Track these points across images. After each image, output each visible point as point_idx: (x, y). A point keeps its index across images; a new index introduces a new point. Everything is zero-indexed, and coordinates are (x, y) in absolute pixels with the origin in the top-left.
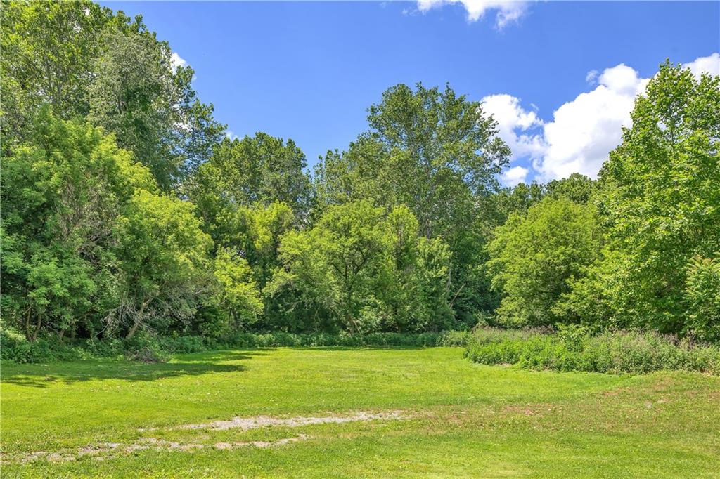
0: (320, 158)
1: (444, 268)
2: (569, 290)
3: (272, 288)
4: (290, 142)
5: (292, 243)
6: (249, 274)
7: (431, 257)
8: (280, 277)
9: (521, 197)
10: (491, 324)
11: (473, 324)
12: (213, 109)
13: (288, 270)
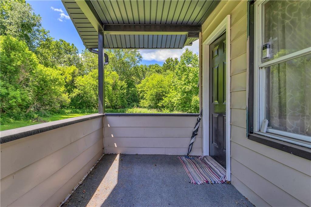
0: (83, 51)
1: (126, 90)
2: (163, 100)
3: (73, 95)
4: (73, 44)
5: (79, 80)
6: (64, 90)
7: (122, 87)
8: (76, 92)
9: (142, 69)
10: (138, 106)
11: (133, 106)
12: (49, 32)
13: (79, 90)
